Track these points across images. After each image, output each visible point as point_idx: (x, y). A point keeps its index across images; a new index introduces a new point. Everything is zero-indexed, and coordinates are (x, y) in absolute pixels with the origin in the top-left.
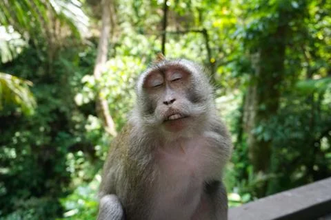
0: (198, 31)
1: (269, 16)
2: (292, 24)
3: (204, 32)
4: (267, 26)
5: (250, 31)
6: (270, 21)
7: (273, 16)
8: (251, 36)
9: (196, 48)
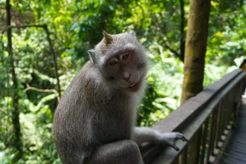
0: (39, 26)
1: (95, 15)
2: (106, 21)
3: (45, 27)
4: (94, 22)
5: (82, 26)
6: (96, 19)
7: (97, 15)
8: (84, 29)
9: (36, 40)
